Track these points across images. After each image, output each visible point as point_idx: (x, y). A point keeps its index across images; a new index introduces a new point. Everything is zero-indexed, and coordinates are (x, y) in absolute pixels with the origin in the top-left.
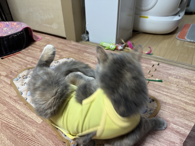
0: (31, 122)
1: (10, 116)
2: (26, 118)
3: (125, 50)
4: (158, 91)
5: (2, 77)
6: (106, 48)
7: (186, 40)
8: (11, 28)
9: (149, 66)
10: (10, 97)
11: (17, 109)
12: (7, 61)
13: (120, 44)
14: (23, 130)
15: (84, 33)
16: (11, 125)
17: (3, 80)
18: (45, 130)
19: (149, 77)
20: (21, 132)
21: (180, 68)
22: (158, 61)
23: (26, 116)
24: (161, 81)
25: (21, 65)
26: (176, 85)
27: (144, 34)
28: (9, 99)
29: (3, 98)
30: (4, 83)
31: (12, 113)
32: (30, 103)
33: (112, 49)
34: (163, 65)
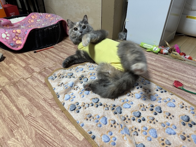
0: (70, 137)
1: (46, 124)
2: (64, 131)
3: (171, 54)
5: (35, 73)
6: (147, 50)
8: (45, 20)
10: (45, 100)
11: (53, 116)
12: (40, 56)
13: (163, 47)
16: (47, 138)
17: (37, 78)
23: (64, 128)
25: (55, 62)
28: (43, 102)
29: (37, 100)
30: (37, 82)
31: (48, 121)
32: (68, 110)
33: (155, 52)
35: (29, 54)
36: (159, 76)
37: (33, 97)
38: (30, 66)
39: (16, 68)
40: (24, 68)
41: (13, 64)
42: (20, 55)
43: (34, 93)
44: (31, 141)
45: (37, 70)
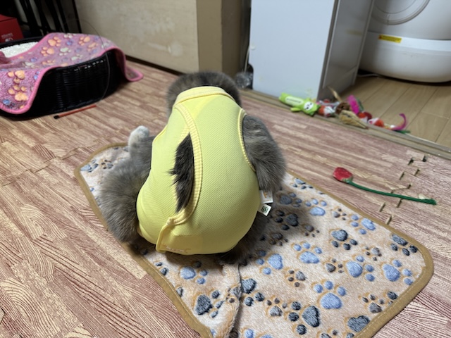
0: (120, 273)
1: (74, 253)
2: (109, 263)
3: (340, 116)
4: (425, 227)
5: (55, 160)
6: (293, 109)
8: (78, 48)
9: (401, 160)
10: (74, 210)
11: (89, 239)
12: (68, 125)
13: (327, 102)
14: (102, 291)
16: (76, 275)
17: (59, 169)
18: (154, 295)
19: (402, 190)
20: (99, 296)
22: (422, 151)
23: (110, 259)
24: (431, 202)
25: (98, 136)
27: (386, 80)
28: (71, 213)
29: (58, 211)
30: (60, 176)
31: (78, 248)
33: (308, 112)
34: (435, 162)
35: (44, 121)
36: (307, 159)
37: (51, 205)
38: (46, 146)
39: (17, 150)
40: (33, 149)
41: (10, 142)
42: (25, 124)
43: (53, 198)
44: (46, 283)
45: (60, 153)
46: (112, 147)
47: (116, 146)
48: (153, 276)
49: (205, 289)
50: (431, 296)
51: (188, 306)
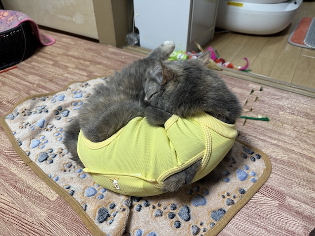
0: (36, 198)
2: (28, 191)
4: (262, 138)
7: (305, 45)
9: (245, 91)
11: (12, 174)
13: (194, 53)
14: (23, 214)
15: (130, 31)
18: (64, 212)
19: (246, 112)
20: (20, 218)
21: (298, 95)
22: (260, 84)
23: (29, 188)
24: (266, 120)
25: (19, 90)
26: (292, 127)
27: (235, 35)
31: (3, 182)
32: (36, 161)
34: (268, 90)
46: (31, 98)
47: (34, 98)
48: (64, 197)
49: (104, 203)
50: (267, 187)
51: (91, 217)
